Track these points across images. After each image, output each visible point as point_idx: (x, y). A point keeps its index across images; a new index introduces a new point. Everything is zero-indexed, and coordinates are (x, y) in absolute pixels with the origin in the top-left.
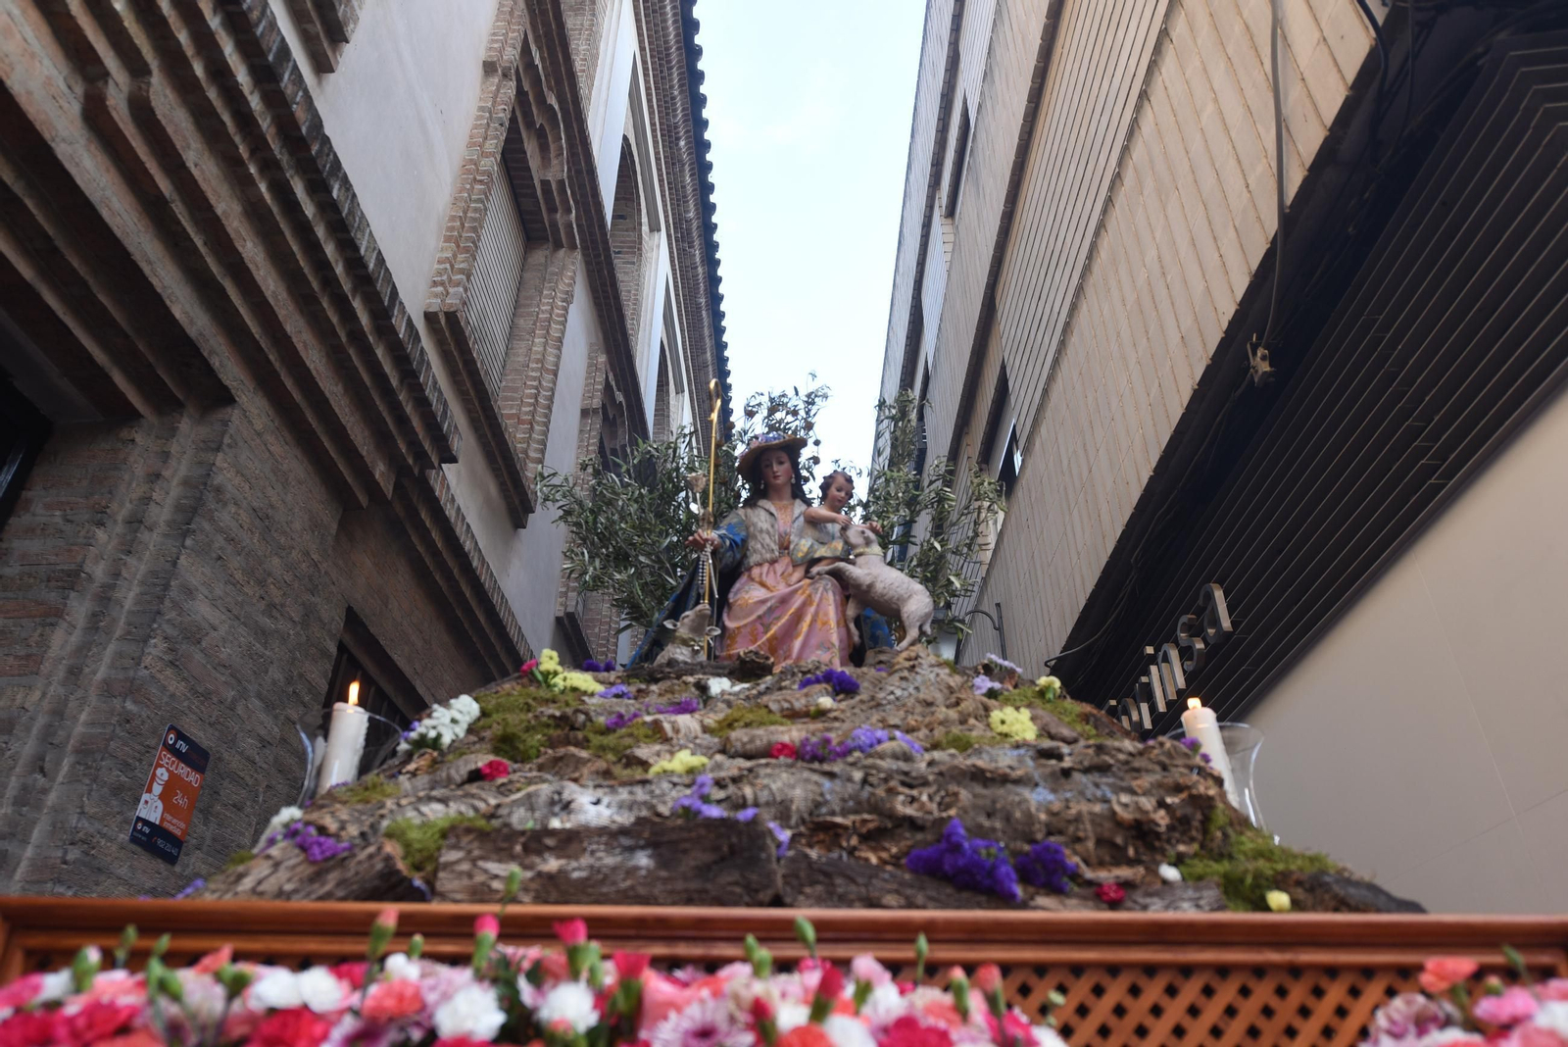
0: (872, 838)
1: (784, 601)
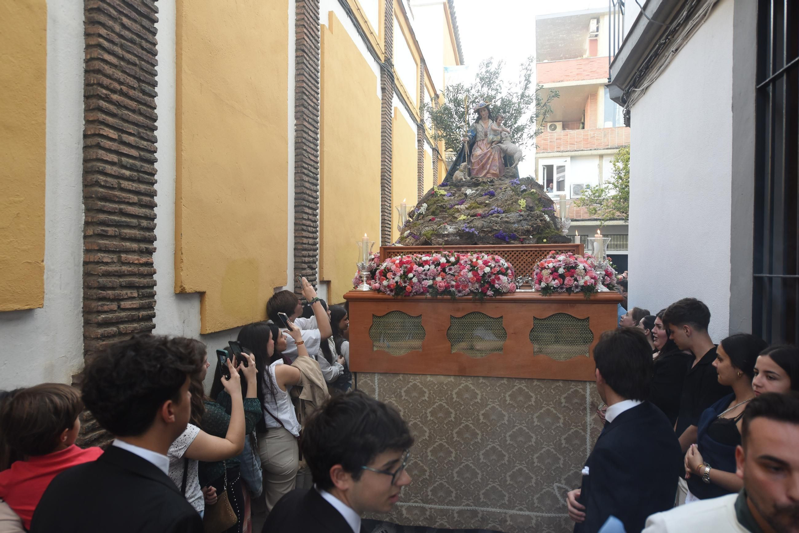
0: (490, 232)
1: (485, 154)
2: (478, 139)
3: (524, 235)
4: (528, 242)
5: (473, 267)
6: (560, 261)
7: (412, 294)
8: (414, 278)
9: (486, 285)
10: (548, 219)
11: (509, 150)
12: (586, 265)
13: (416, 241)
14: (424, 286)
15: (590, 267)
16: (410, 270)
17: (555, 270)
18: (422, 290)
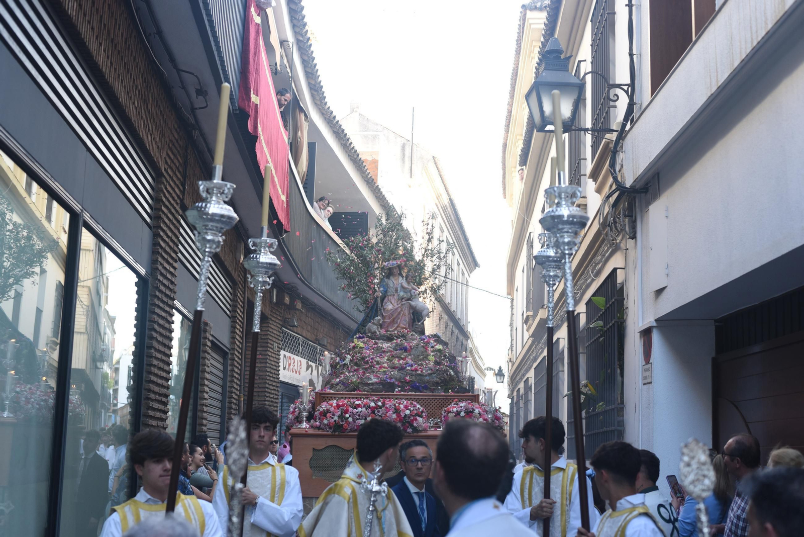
0: (407, 383)
1: (396, 309)
2: (389, 294)
3: (434, 386)
4: (437, 391)
5: (397, 411)
6: (462, 407)
7: (348, 431)
8: (350, 418)
9: (407, 425)
10: (452, 373)
11: (417, 307)
12: (480, 410)
13: (346, 388)
14: (357, 424)
15: (483, 412)
16: (346, 412)
17: (458, 413)
18: (356, 428)
